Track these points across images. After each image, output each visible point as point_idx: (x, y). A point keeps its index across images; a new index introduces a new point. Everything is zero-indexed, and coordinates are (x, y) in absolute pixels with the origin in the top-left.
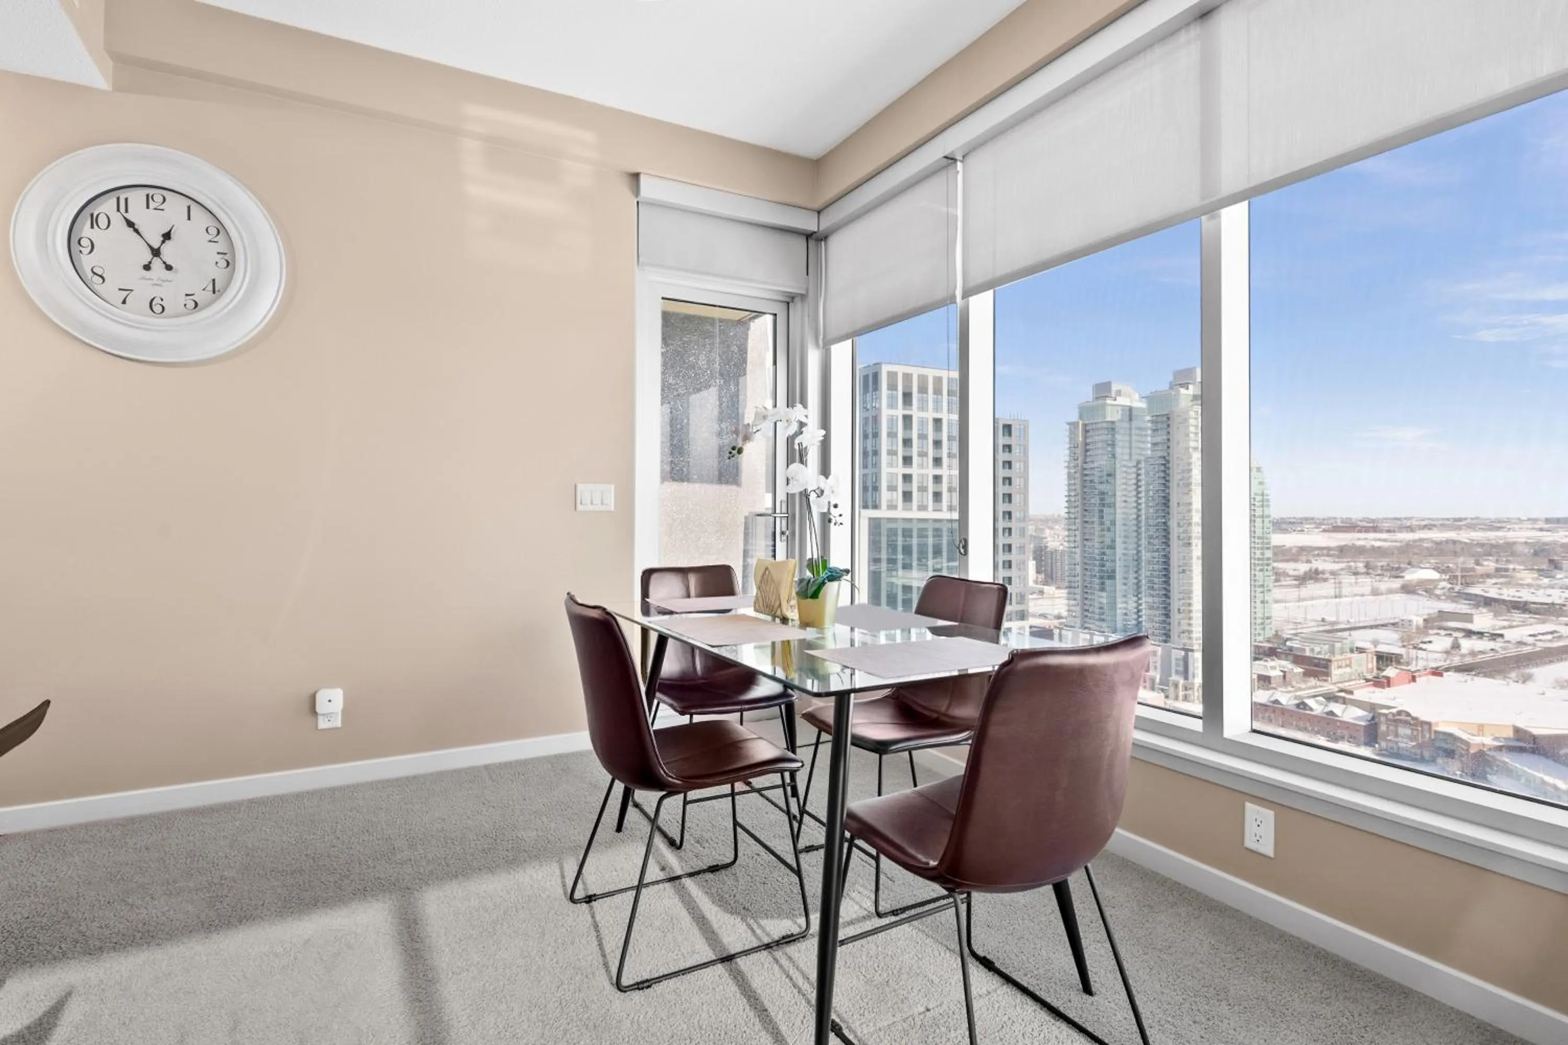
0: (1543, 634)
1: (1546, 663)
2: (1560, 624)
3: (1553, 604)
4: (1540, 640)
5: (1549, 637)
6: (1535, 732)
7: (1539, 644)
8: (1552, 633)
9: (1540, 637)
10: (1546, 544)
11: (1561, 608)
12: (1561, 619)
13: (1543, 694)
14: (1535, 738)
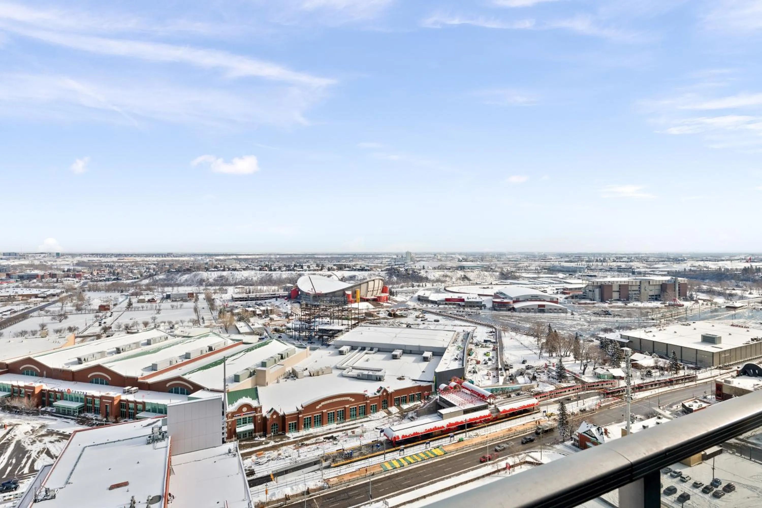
0: (5, 312)
1: (8, 326)
2: (14, 305)
3: (10, 296)
4: (4, 315)
5: (9, 312)
6: (8, 362)
7: (4, 317)
8: (9, 310)
9: (4, 313)
10: (4, 266)
11: (14, 297)
12: (14, 302)
13: (10, 341)
14: (7, 366)
